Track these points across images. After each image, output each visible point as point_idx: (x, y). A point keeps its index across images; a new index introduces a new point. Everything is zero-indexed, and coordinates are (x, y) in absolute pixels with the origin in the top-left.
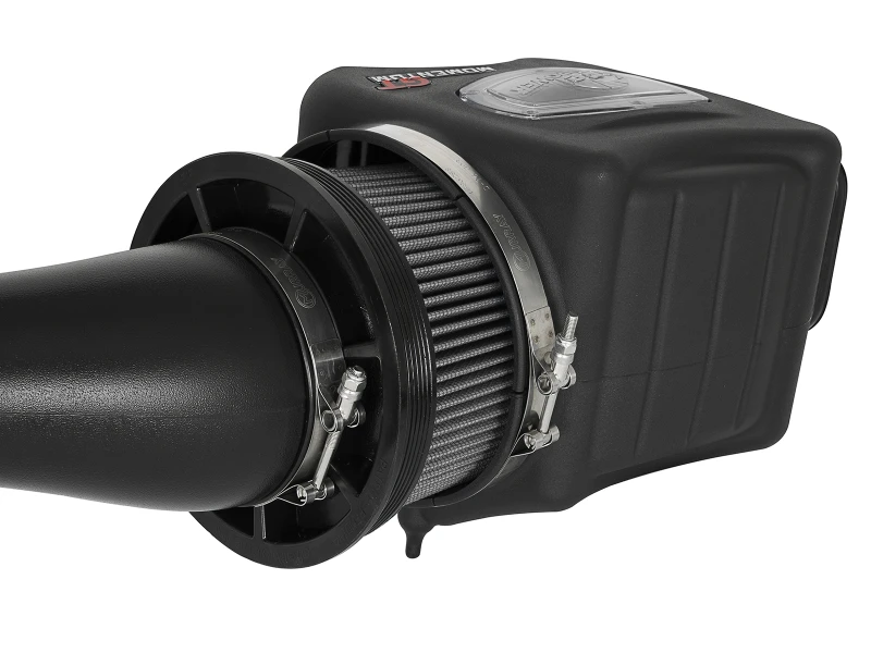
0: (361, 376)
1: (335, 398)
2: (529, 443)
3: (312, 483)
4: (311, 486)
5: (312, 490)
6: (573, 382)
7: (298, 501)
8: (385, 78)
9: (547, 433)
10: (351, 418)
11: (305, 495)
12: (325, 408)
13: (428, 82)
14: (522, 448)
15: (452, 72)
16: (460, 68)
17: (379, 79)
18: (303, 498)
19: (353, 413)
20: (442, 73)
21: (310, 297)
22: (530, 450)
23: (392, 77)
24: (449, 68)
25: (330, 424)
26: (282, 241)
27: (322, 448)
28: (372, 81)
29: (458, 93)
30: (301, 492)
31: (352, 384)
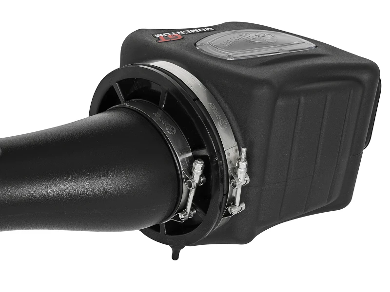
0: (202, 163)
1: (191, 174)
2: (231, 211)
3: (185, 211)
4: (185, 213)
5: (186, 214)
6: (248, 182)
7: (180, 220)
8: (161, 35)
9: (239, 206)
10: (199, 182)
11: (183, 217)
12: (187, 179)
13: (181, 37)
14: (228, 214)
15: (193, 31)
16: (197, 29)
17: (158, 36)
18: (182, 218)
19: (200, 179)
20: (188, 32)
21: (173, 129)
22: (232, 215)
23: (164, 34)
24: (192, 29)
25: (190, 185)
26: (158, 104)
27: (188, 196)
28: (155, 37)
29: (195, 45)
30: (181, 216)
31: (198, 167)
